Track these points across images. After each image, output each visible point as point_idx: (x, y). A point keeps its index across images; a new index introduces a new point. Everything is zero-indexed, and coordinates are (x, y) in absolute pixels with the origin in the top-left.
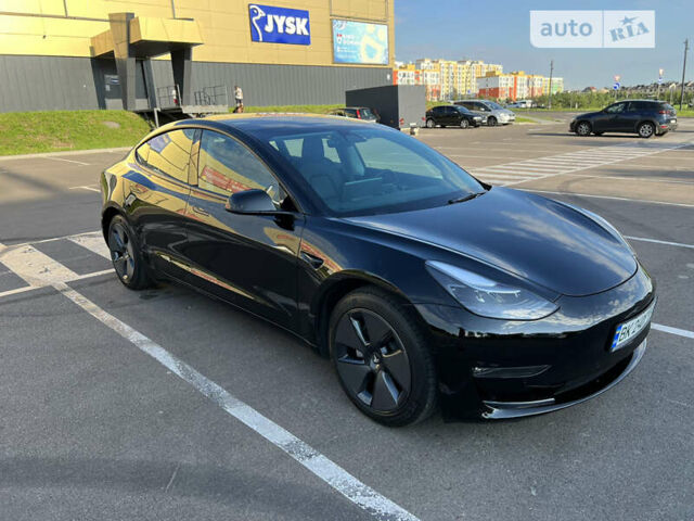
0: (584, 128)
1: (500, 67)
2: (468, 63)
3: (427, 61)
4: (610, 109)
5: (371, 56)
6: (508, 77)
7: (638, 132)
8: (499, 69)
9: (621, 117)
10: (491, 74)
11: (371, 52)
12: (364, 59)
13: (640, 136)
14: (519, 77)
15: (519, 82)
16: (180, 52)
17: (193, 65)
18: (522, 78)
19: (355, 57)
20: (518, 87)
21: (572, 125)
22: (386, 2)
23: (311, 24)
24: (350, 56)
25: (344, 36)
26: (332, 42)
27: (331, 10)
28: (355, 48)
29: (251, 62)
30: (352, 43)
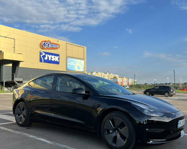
0: (148, 93)
1: (118, 76)
2: (108, 74)
3: (95, 72)
4: (155, 88)
5: (79, 69)
6: (120, 78)
7: (164, 95)
8: (117, 76)
9: (158, 90)
10: (115, 78)
11: (79, 68)
12: (77, 70)
13: (165, 96)
14: (124, 79)
15: (124, 80)
16: (16, 64)
17: (19, 68)
18: (125, 79)
19: (73, 69)
20: (124, 82)
21: (144, 92)
22: (84, 53)
23: (60, 58)
24: (72, 69)
25: (70, 62)
26: (67, 64)
27: (66, 54)
28: (74, 66)
29: (39, 68)
30: (73, 65)
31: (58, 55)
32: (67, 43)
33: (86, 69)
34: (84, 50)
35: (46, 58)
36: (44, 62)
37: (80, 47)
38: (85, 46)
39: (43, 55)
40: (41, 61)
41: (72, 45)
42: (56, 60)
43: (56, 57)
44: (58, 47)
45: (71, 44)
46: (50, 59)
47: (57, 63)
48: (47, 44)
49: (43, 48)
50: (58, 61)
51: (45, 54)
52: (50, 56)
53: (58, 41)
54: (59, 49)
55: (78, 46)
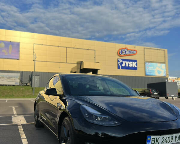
5: (159, 74)
11: (159, 72)
12: (157, 74)
19: (153, 74)
22: (165, 57)
23: (138, 64)
24: (151, 74)
25: (149, 67)
26: (145, 69)
27: (145, 59)
28: (153, 71)
29: (117, 75)
30: (152, 69)
31: (135, 61)
32: (144, 48)
33: (168, 73)
34: (165, 53)
35: (124, 65)
36: (121, 69)
37: (160, 50)
38: (165, 49)
39: (120, 62)
40: (119, 68)
41: (151, 49)
42: (133, 66)
43: (133, 62)
44: (135, 53)
45: (149, 49)
46: (127, 66)
47: (135, 69)
48: (124, 51)
49: (120, 56)
50: (136, 66)
51: (122, 61)
52: (127, 63)
53: (135, 47)
54: (136, 55)
55: (158, 50)
